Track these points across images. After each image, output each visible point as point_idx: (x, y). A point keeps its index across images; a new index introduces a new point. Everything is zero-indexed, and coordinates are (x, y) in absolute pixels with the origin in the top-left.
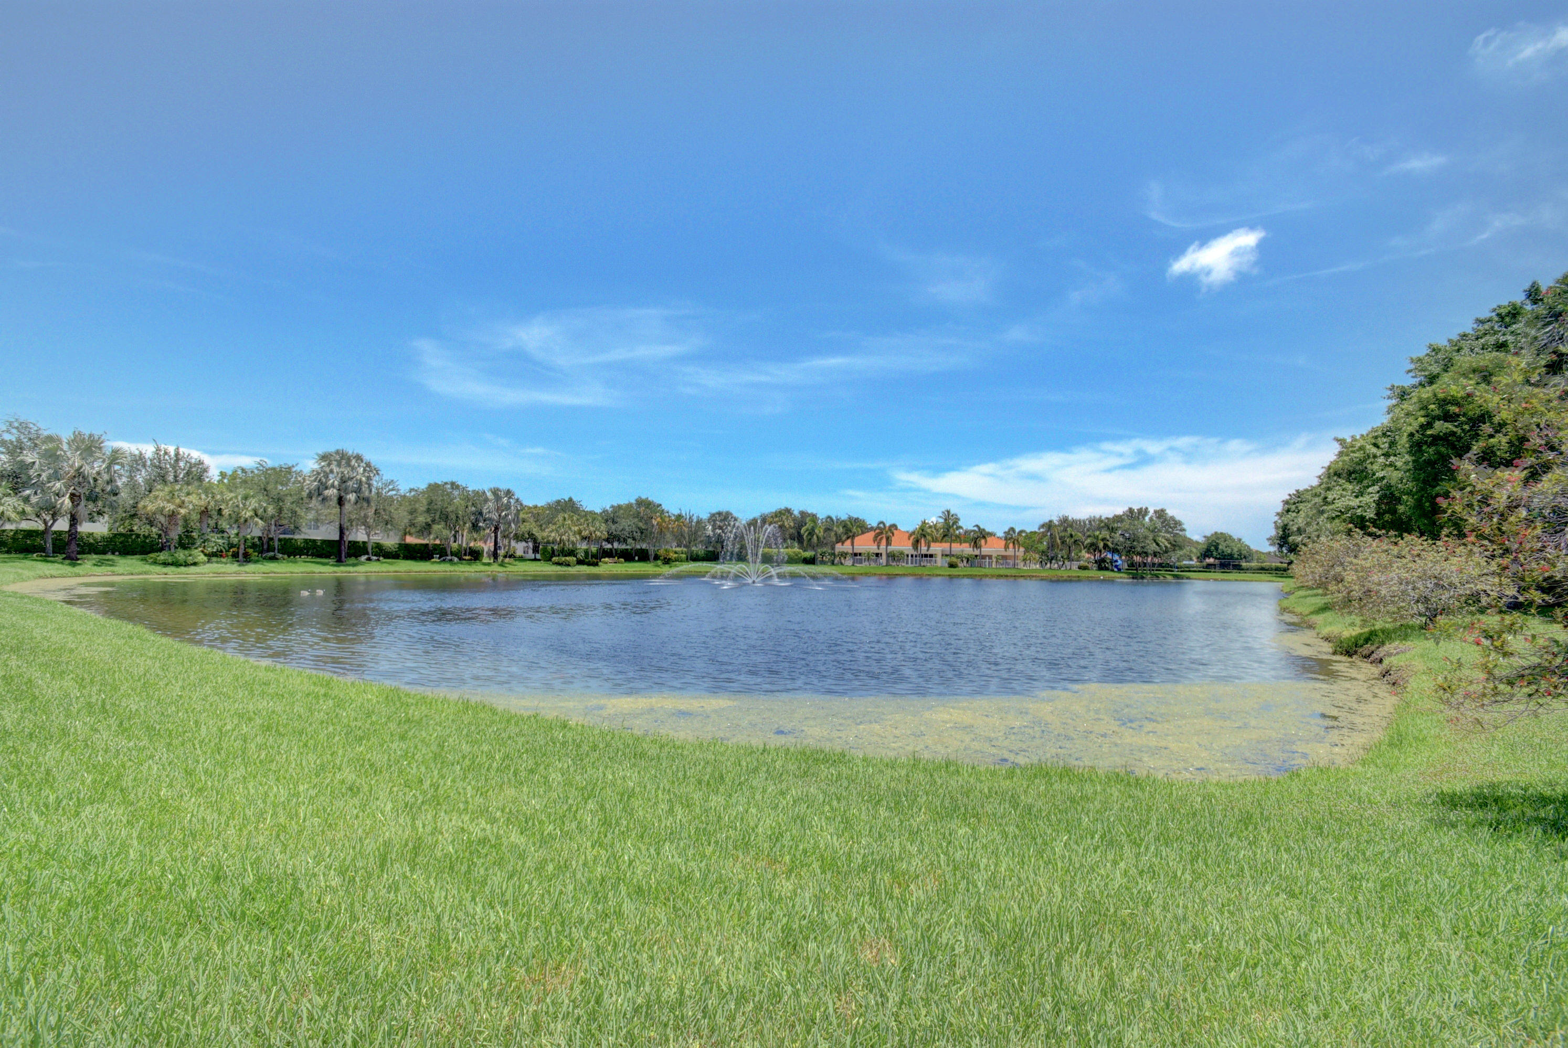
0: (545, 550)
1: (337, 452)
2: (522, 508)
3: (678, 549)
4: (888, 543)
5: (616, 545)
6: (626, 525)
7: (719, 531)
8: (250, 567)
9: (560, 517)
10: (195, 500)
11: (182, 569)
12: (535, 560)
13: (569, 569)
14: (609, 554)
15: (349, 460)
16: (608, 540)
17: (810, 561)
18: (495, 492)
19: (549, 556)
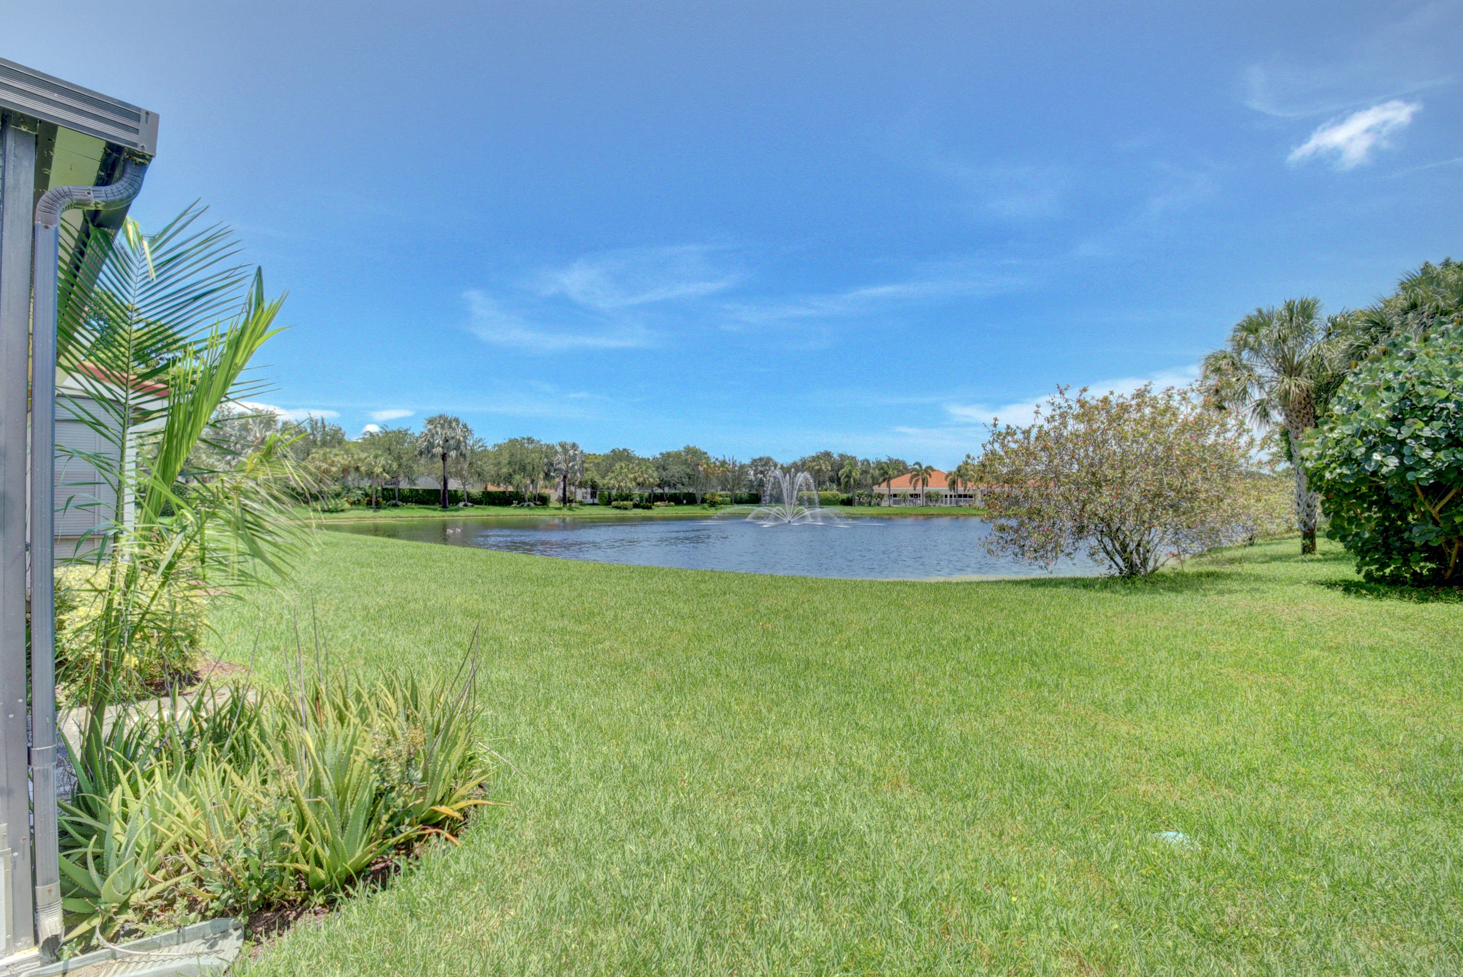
0: (602, 495)
1: (441, 417)
2: (585, 457)
3: (723, 493)
4: (925, 482)
5: (667, 490)
6: (676, 471)
7: (760, 476)
8: (382, 513)
9: (617, 466)
10: (341, 460)
11: (335, 515)
12: (594, 504)
13: (627, 512)
14: (660, 498)
15: (450, 423)
16: (659, 486)
17: (848, 502)
18: (563, 446)
19: (608, 501)
